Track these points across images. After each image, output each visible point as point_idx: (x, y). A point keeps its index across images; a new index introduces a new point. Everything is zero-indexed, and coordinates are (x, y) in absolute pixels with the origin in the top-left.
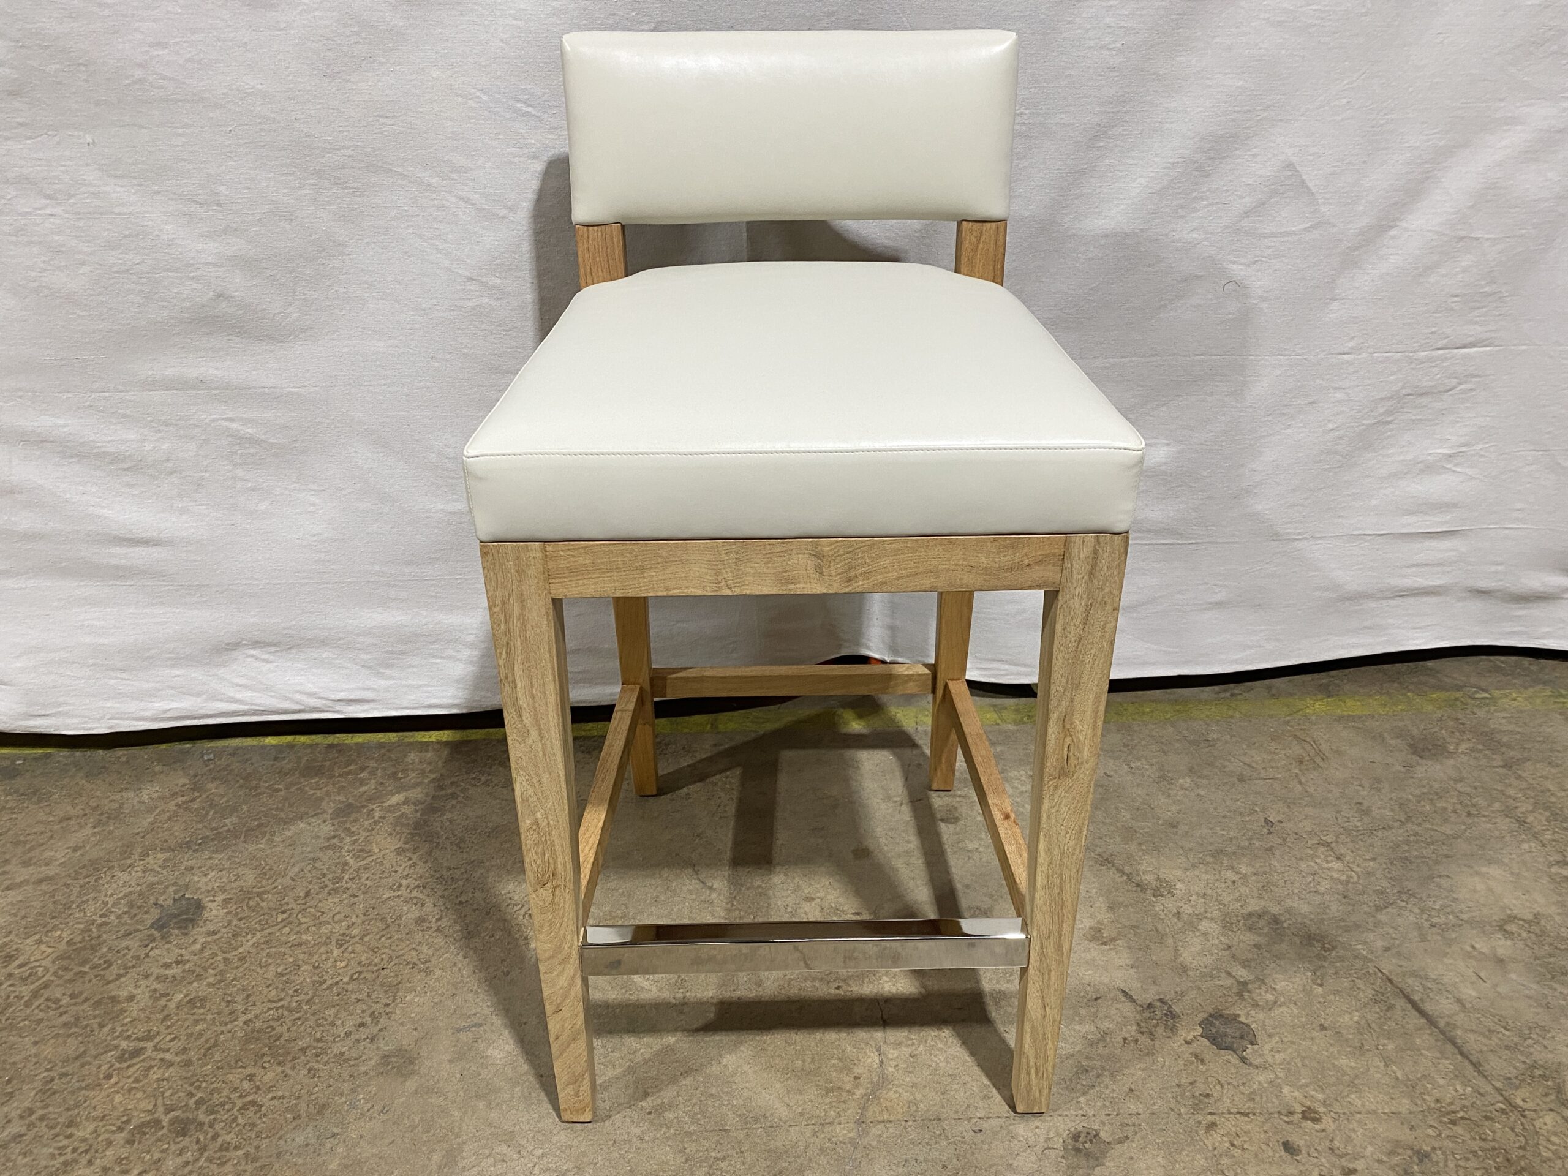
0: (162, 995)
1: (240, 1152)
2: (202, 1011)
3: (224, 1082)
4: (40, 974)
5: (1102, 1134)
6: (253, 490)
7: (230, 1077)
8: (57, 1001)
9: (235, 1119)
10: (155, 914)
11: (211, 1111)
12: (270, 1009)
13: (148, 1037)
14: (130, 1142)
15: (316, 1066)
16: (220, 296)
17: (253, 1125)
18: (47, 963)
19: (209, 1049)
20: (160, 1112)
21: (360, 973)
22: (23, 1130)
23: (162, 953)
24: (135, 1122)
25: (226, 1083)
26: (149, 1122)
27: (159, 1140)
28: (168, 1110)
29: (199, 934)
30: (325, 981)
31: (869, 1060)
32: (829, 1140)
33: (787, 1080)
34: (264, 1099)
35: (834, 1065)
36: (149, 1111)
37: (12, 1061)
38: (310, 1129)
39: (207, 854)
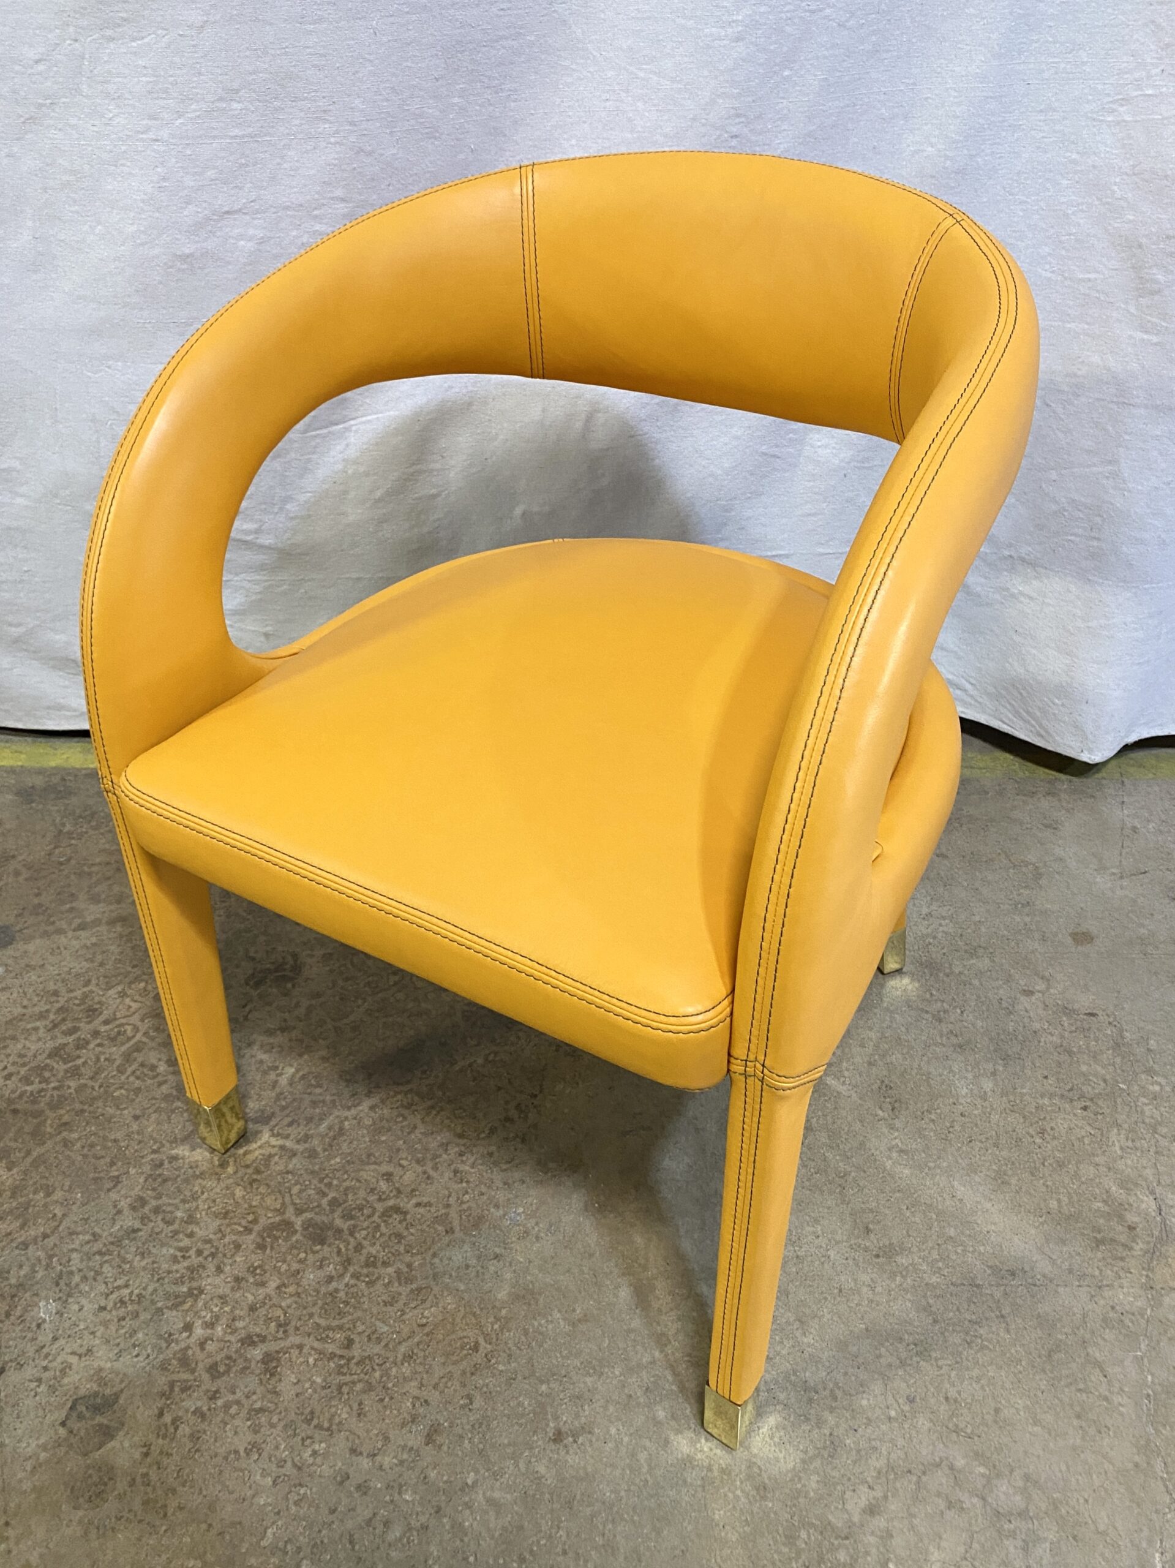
1: (390, 1270)
2: (318, 1091)
3: (358, 1181)
4: (129, 1033)
7: (364, 1175)
9: (378, 1227)
11: (347, 1216)
14: (261, 1247)
15: (461, 1167)
17: (399, 1236)
18: (135, 1019)
20: (290, 1214)
22: (137, 1224)
24: (263, 1221)
25: (360, 1181)
26: (279, 1224)
27: (293, 1247)
31: (1144, 1206)
32: (1113, 1308)
33: (1042, 1224)
34: (409, 1205)
35: (1098, 1210)
36: (276, 1210)
38: (466, 1247)
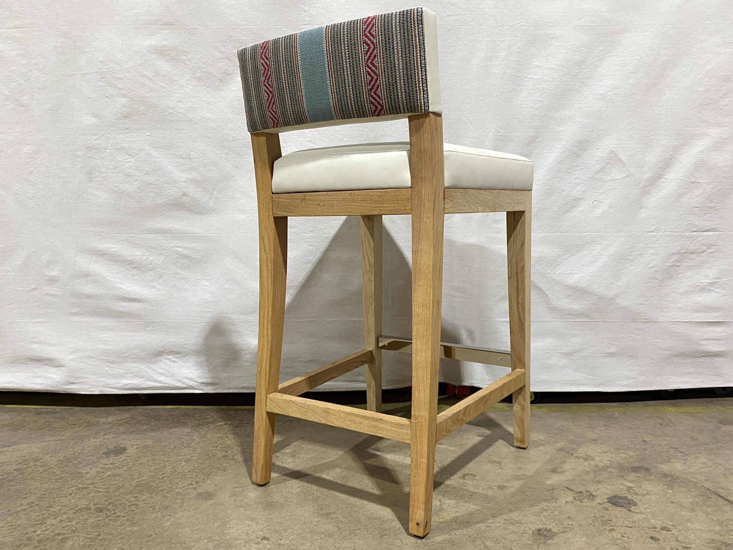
0: (102, 473)
5: (553, 530)
6: (183, 279)
8: (55, 472)
10: (105, 450)
12: (149, 478)
13: (93, 484)
16: (184, 194)
19: (119, 488)
21: (193, 470)
23: (105, 461)
28: (95, 505)
29: (123, 457)
30: (177, 471)
37: (29, 488)
39: (133, 435)
